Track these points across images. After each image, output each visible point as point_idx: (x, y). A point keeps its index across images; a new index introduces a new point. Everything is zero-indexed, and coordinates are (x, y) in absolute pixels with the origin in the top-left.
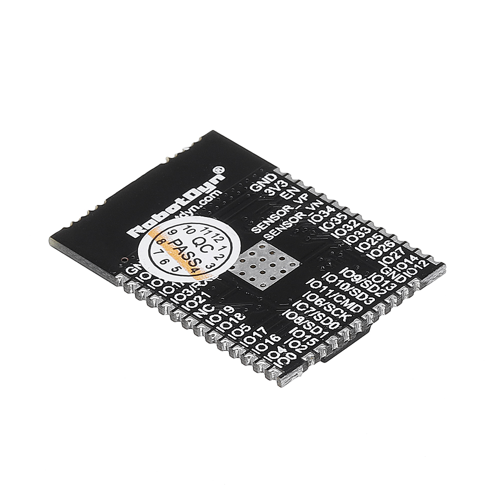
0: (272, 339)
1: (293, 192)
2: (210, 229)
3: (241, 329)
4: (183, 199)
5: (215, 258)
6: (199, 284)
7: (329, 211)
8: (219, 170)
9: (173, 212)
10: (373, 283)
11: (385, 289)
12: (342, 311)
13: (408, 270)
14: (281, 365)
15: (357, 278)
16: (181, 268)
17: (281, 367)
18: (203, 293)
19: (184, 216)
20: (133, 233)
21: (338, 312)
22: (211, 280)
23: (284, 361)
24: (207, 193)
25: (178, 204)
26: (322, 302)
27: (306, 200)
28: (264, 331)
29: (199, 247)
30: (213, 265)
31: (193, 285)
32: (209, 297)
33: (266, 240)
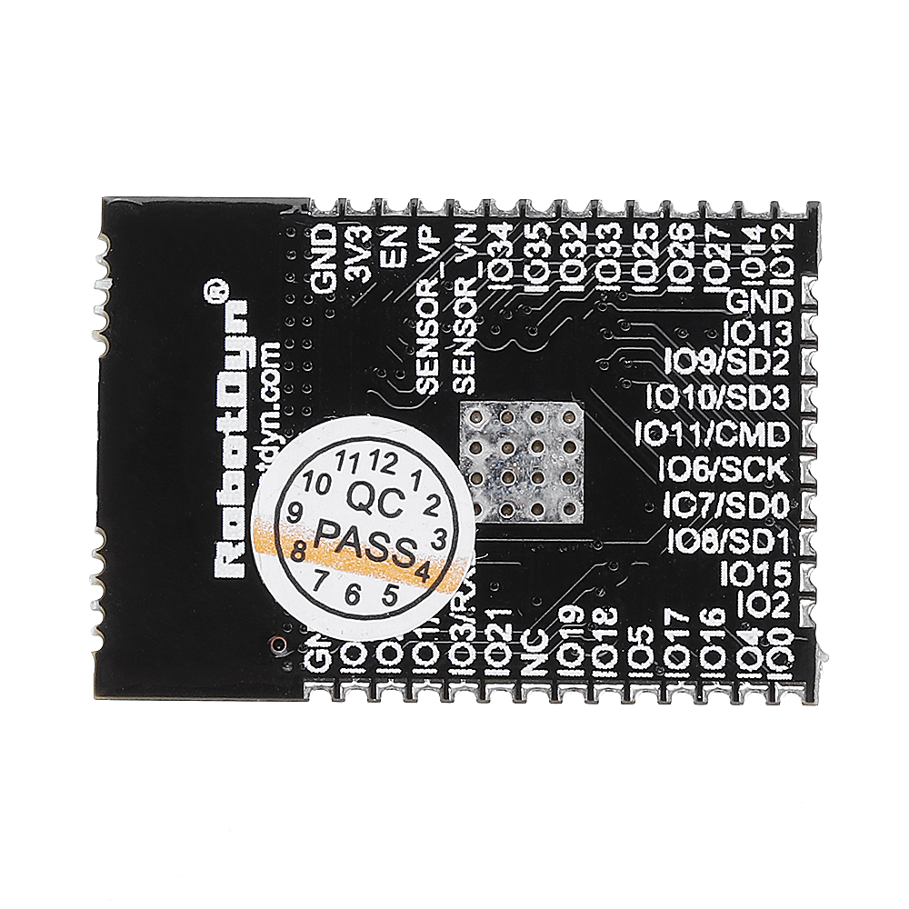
0: (709, 623)
1: (395, 240)
2: (350, 449)
3: (636, 644)
4: (228, 414)
5: (428, 512)
6: (464, 599)
7: (503, 236)
8: (216, 291)
9: (241, 460)
10: (746, 349)
11: (779, 347)
12: (761, 461)
13: (774, 269)
14: (784, 672)
15: (707, 360)
16: (397, 587)
17: (789, 677)
18: (491, 613)
19: (270, 454)
20: (226, 567)
21: (755, 469)
22: (473, 571)
23: (780, 659)
24: (253, 364)
25: (231, 434)
26: (705, 467)
27: (437, 240)
28: (680, 617)
29: (374, 508)
30: (440, 534)
31: (453, 608)
32: (509, 612)
33: (464, 396)
